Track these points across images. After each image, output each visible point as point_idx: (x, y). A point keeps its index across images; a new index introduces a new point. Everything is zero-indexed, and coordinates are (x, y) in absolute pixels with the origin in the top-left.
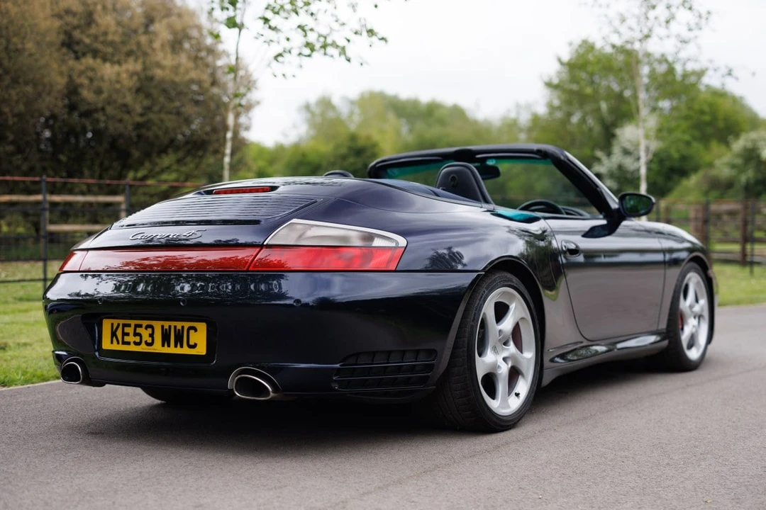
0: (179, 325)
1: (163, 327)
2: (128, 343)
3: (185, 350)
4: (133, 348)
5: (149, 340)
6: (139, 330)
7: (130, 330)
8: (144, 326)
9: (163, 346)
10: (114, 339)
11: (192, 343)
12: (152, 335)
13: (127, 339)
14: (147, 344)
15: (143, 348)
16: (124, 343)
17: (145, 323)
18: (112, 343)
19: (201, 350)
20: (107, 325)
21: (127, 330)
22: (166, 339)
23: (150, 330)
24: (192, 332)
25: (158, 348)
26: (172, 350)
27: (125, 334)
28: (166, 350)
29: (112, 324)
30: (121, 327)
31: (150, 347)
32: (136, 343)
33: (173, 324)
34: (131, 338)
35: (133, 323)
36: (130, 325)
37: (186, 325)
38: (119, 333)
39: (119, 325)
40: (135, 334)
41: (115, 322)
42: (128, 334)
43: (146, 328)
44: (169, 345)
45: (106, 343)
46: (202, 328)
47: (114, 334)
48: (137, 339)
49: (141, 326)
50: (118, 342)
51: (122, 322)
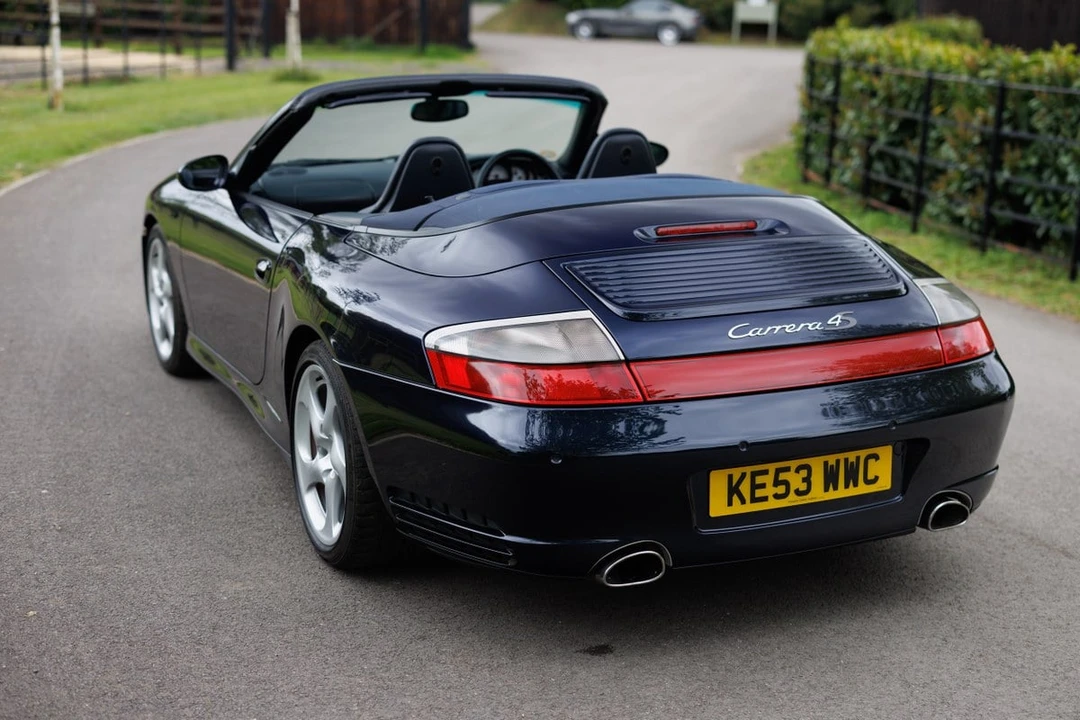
0: (852, 456)
1: (826, 463)
2: (765, 499)
3: (863, 489)
4: (773, 504)
5: (803, 487)
6: (783, 476)
7: (768, 479)
8: (793, 469)
9: (826, 489)
10: (735, 498)
11: (871, 476)
12: (807, 480)
13: (759, 493)
14: (798, 493)
15: (792, 500)
16: (754, 500)
17: (794, 464)
18: (730, 503)
19: (885, 483)
20: (718, 483)
21: (759, 480)
22: (831, 479)
23: (804, 473)
24: (871, 462)
25: (818, 494)
26: (842, 492)
27: (754, 487)
28: (832, 495)
29: (730, 477)
30: (748, 477)
31: (804, 497)
32: (777, 496)
33: (841, 456)
34: (770, 491)
35: (772, 467)
36: (766, 472)
37: (863, 454)
38: (745, 488)
39: (743, 476)
40: (777, 483)
41: (736, 473)
42: (763, 486)
43: (797, 471)
44: (835, 488)
45: (718, 507)
46: (886, 453)
47: (733, 490)
48: (781, 489)
49: (787, 469)
50: (743, 501)
51: (748, 470)
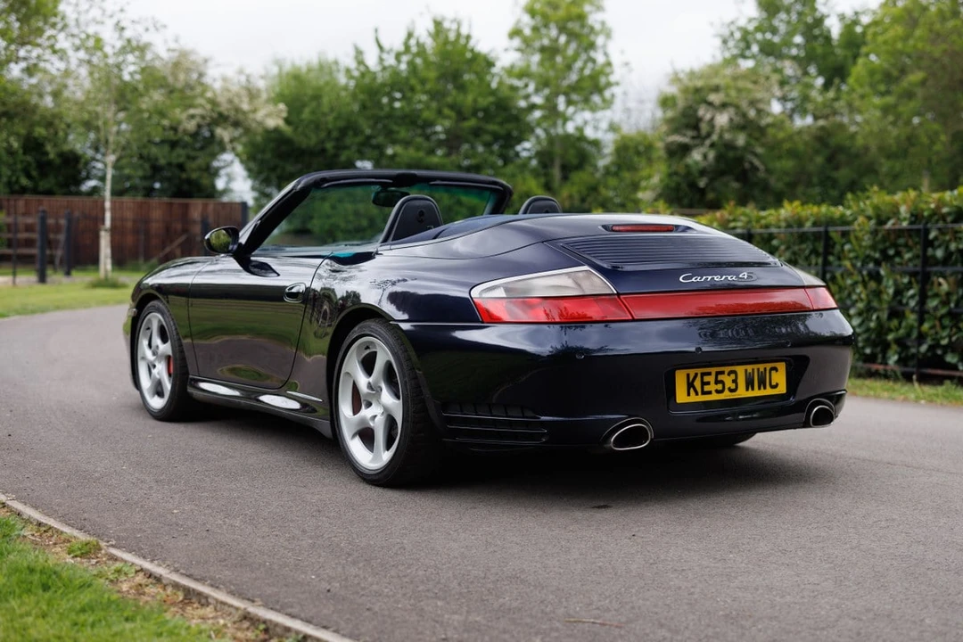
0: (761, 367)
1: (746, 371)
2: (710, 393)
3: (769, 391)
4: (714, 397)
5: (733, 386)
6: (720, 377)
7: (711, 379)
8: (726, 373)
9: (747, 390)
10: (692, 390)
11: (774, 383)
12: (735, 381)
13: (707, 388)
14: (731, 390)
15: (726, 395)
16: (704, 393)
17: (727, 369)
18: (689, 394)
19: (782, 389)
20: (681, 379)
21: (706, 379)
22: (749, 384)
23: (733, 376)
24: (773, 372)
25: (742, 393)
26: (756, 393)
27: (704, 384)
28: (751, 394)
29: (688, 375)
30: (699, 375)
31: (734, 394)
32: (718, 392)
33: (756, 367)
34: (712, 387)
35: (714, 370)
36: (709, 374)
37: (769, 366)
38: (697, 384)
39: (696, 374)
40: (717, 382)
41: (692, 372)
42: (708, 383)
43: (729, 374)
44: (753, 389)
45: (682, 396)
46: (782, 367)
47: (690, 385)
48: (720, 387)
49: (722, 373)
50: (697, 394)
51: (699, 371)
